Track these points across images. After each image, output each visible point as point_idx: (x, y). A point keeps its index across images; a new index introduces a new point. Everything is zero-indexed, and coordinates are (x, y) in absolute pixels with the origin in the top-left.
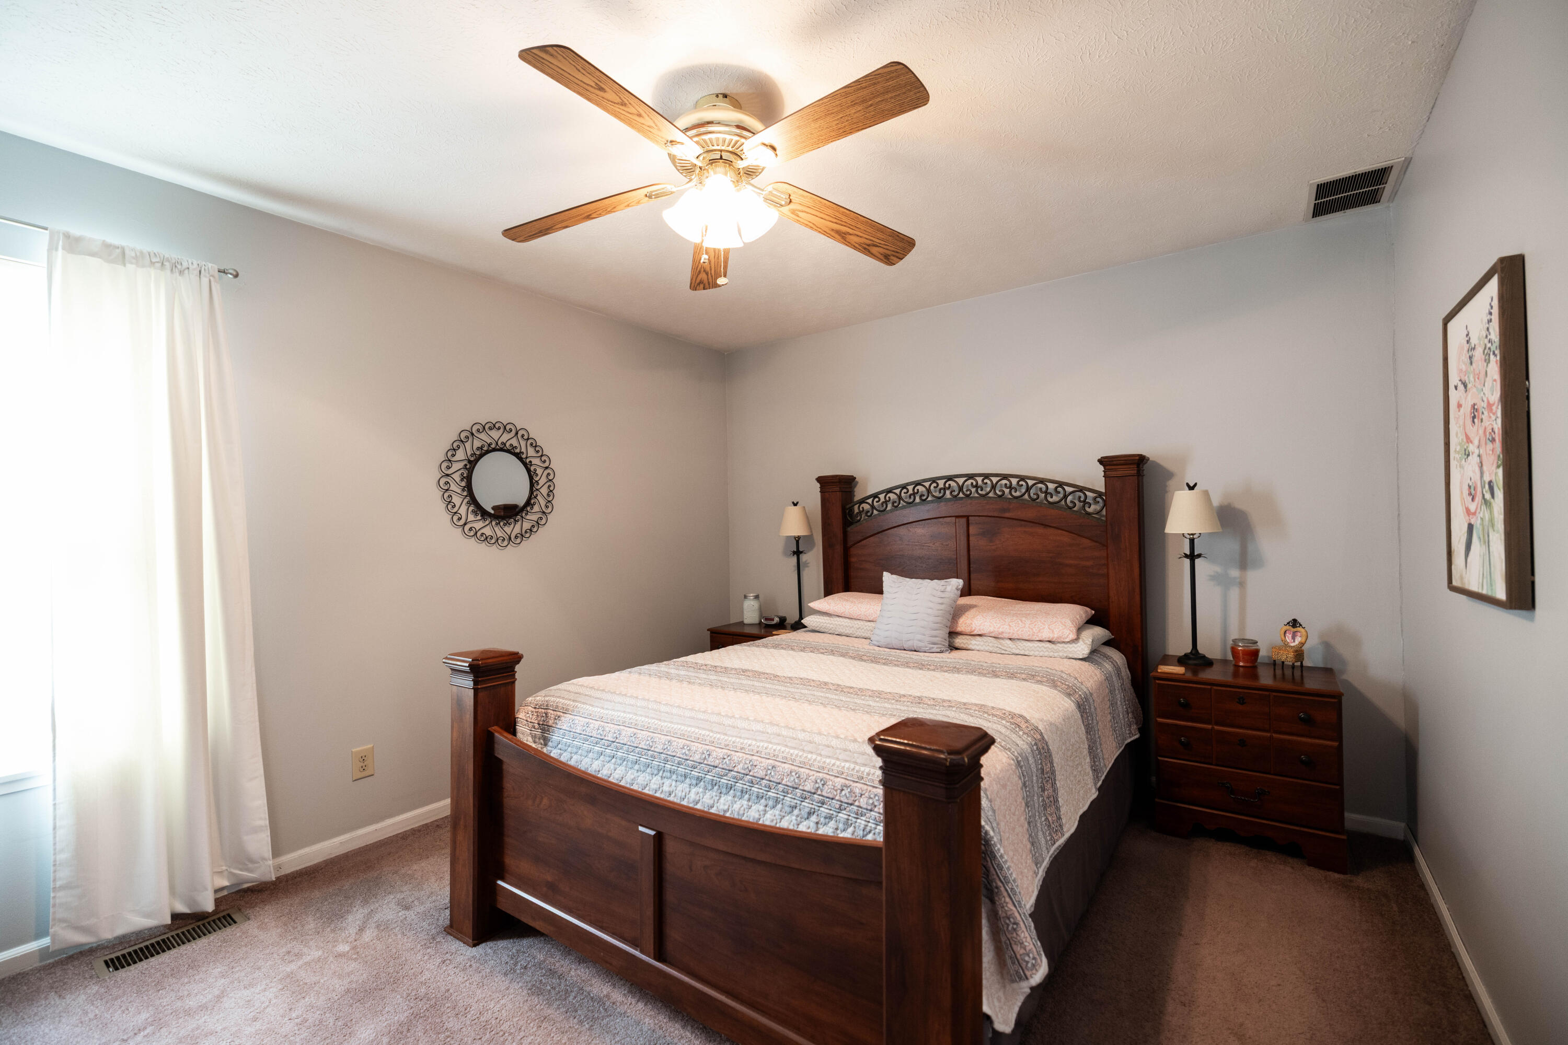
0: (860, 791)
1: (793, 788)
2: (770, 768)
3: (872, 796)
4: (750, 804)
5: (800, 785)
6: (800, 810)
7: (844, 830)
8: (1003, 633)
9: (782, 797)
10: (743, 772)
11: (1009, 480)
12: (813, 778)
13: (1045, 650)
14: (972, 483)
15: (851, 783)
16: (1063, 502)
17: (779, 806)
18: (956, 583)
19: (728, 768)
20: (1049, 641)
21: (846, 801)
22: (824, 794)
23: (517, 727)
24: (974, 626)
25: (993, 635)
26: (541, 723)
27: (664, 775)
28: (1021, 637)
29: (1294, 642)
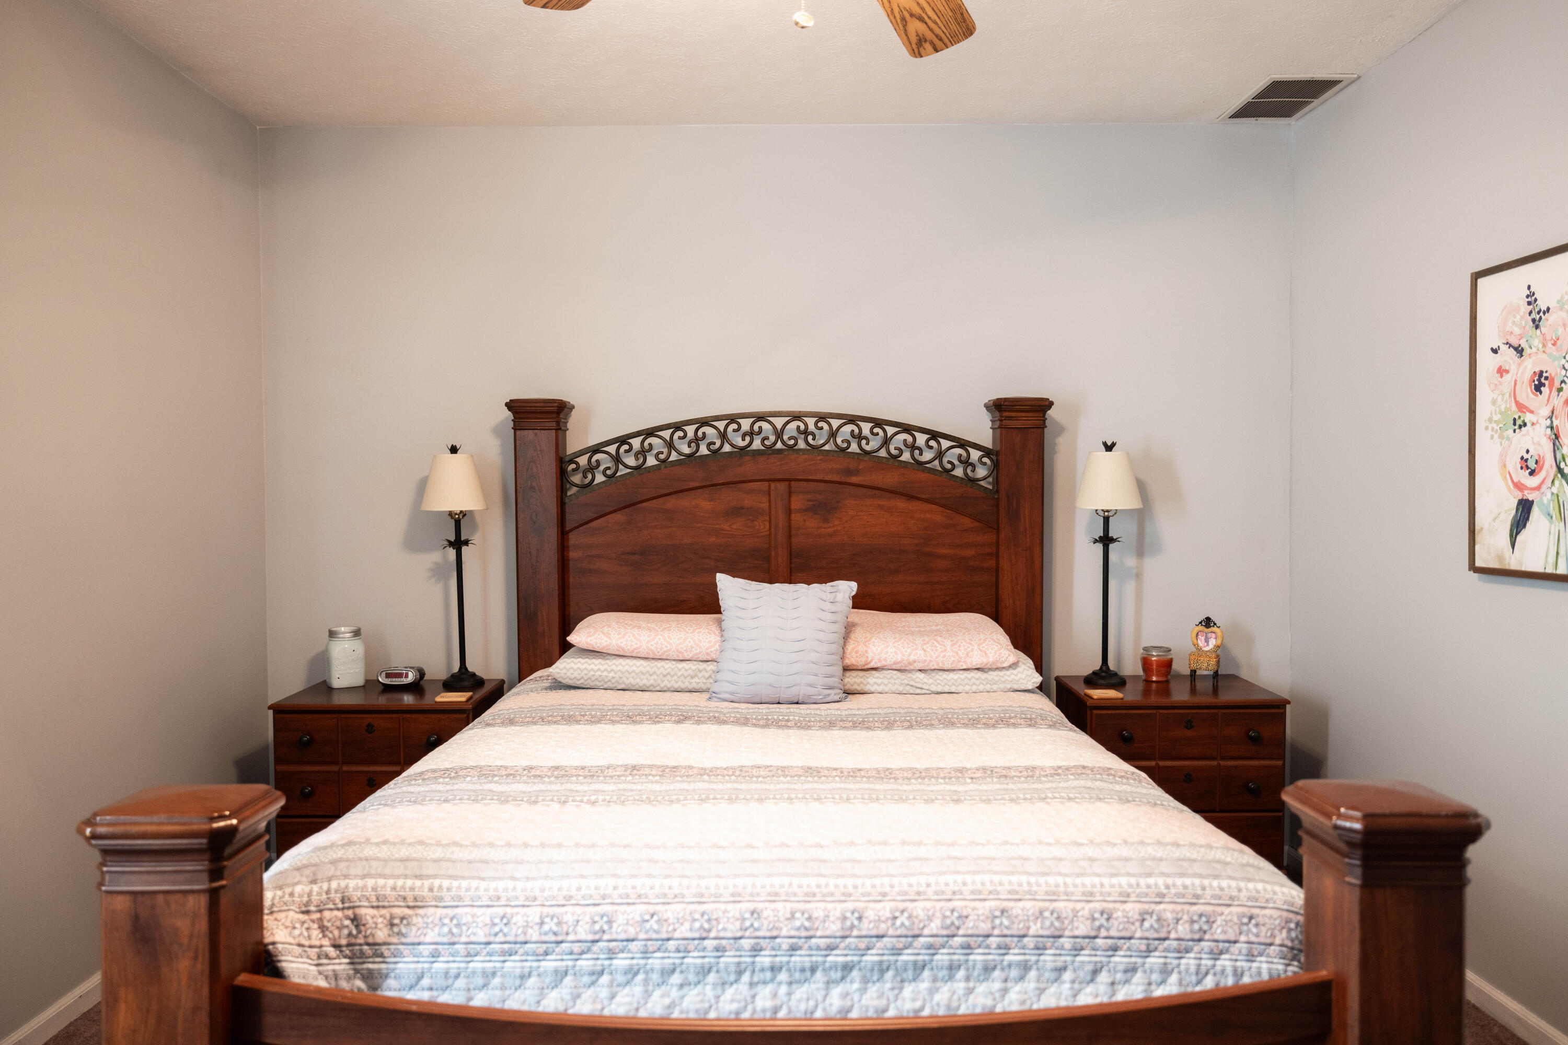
0: (1174, 915)
1: (1054, 937)
2: (997, 913)
3: (1195, 918)
4: (971, 984)
5: (1064, 930)
6: (1075, 970)
7: (1163, 982)
8: (915, 662)
9: (1034, 958)
10: (945, 932)
11: (858, 426)
12: (1086, 913)
13: (977, 682)
14: (798, 427)
15: (1153, 906)
16: (936, 462)
17: (1033, 974)
18: (847, 588)
19: (910, 933)
20: (978, 669)
21: (1156, 935)
22: (1113, 933)
23: (284, 964)
24: (870, 655)
25: (898, 667)
26: (344, 942)
27: (756, 979)
28: (941, 666)
29: (1208, 645)
